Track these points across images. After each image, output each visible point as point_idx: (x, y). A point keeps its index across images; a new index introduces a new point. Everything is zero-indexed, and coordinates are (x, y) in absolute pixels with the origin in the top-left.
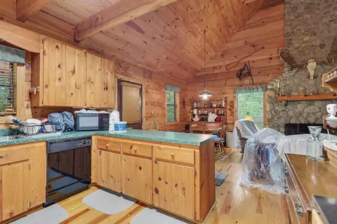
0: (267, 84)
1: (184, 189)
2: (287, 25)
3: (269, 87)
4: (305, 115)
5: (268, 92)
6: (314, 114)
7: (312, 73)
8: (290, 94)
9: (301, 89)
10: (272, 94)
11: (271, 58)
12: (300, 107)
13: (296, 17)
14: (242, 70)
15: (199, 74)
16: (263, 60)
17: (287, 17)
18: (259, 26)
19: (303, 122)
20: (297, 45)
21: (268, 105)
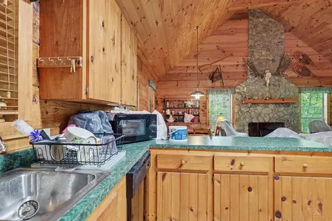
0: (235, 87)
1: (320, 205)
2: (251, 39)
3: (237, 91)
4: (263, 116)
5: (236, 95)
6: (269, 114)
7: (268, 82)
8: (252, 98)
9: (260, 94)
10: (239, 97)
11: (238, 65)
12: (259, 108)
13: (257, 33)
14: (214, 73)
15: (172, 72)
16: (231, 66)
17: (250, 32)
18: (228, 34)
19: (261, 121)
20: (257, 57)
21: (236, 107)
